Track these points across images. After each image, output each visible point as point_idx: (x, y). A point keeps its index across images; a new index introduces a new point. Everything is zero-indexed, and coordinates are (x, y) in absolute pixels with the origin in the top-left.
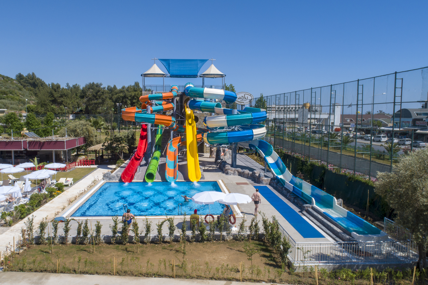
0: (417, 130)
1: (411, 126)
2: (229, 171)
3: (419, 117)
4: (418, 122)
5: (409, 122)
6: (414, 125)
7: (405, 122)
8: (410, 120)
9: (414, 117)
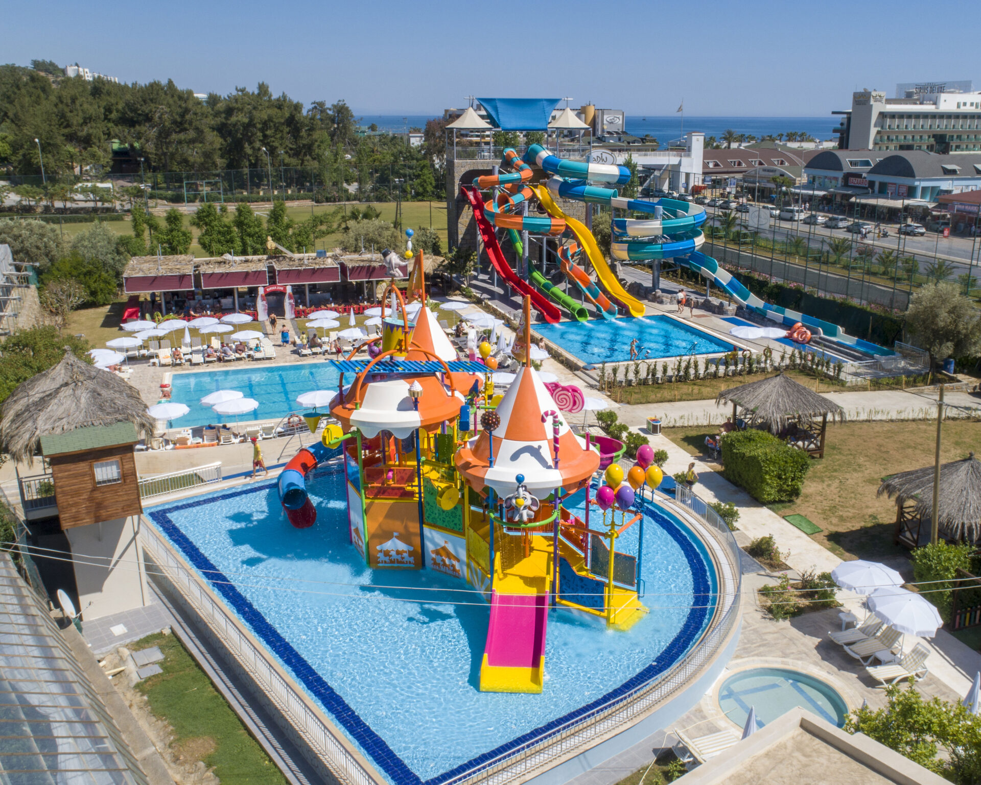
0: (851, 196)
1: (839, 185)
2: (664, 299)
3: (854, 169)
4: (853, 181)
5: (836, 179)
6: (846, 185)
7: (830, 179)
8: (840, 175)
9: (845, 170)
